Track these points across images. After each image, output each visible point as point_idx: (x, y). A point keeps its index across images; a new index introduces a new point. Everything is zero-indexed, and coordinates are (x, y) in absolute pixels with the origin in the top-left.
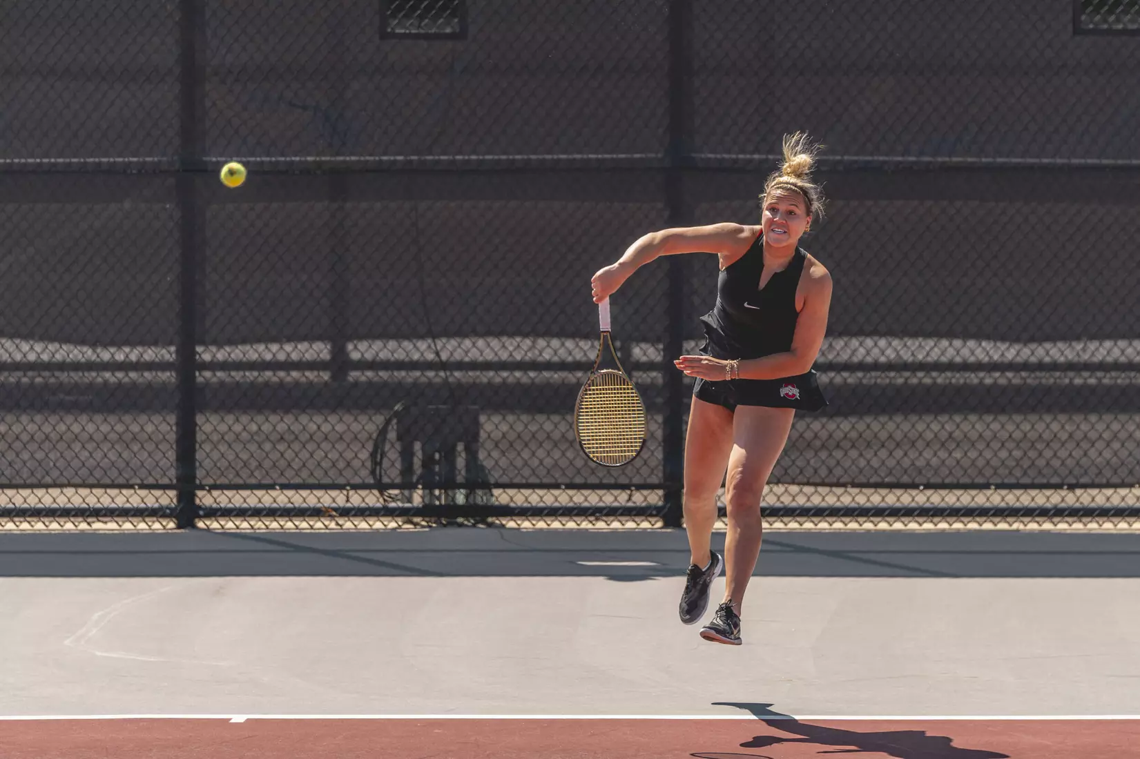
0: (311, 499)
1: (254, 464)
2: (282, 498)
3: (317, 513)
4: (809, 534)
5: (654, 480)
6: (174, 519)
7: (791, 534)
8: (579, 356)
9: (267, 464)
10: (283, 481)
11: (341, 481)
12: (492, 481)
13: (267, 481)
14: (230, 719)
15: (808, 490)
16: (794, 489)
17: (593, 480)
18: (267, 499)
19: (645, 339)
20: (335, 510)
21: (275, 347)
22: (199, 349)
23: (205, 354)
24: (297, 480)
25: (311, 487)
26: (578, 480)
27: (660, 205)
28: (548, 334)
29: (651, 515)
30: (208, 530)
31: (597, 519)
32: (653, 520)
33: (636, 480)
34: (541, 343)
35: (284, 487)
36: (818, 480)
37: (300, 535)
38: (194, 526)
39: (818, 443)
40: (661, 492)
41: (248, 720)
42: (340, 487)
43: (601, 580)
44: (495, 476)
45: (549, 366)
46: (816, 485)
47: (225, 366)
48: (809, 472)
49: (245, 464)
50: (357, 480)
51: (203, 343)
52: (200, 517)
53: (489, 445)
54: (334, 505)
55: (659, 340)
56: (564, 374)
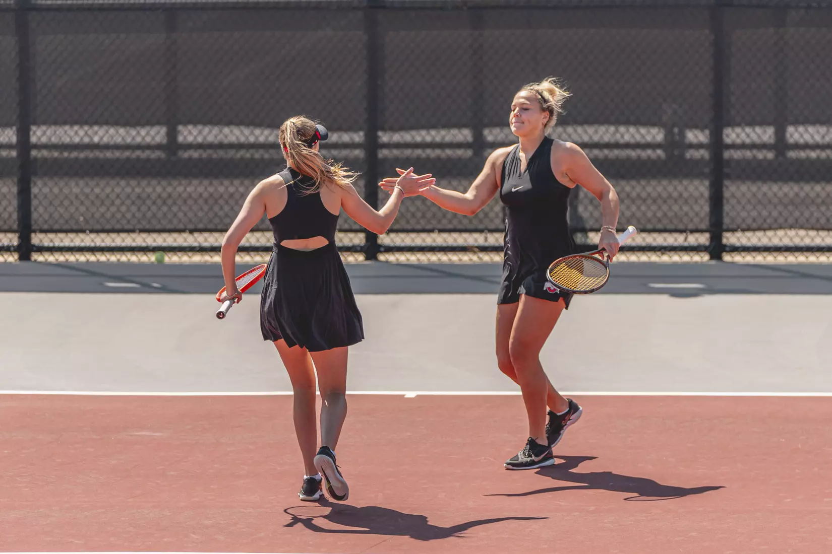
0: (460, 239)
1: (419, 215)
2: (439, 239)
3: (464, 249)
4: (812, 265)
5: (703, 226)
6: (364, 254)
7: (800, 265)
8: (649, 138)
9: (429, 215)
10: (440, 227)
11: (481, 227)
12: (588, 226)
13: (429, 227)
14: (405, 395)
15: (812, 233)
16: (802, 232)
17: (660, 226)
18: (428, 239)
19: (696, 127)
20: (477, 247)
21: (433, 132)
22: (380, 133)
23: (384, 137)
24: (450, 227)
25: (460, 231)
26: (649, 226)
27: (707, 32)
28: (627, 123)
29: (701, 251)
30: (387, 262)
31: (663, 254)
32: (702, 254)
33: (691, 226)
34: (622, 129)
35: (441, 231)
36: (818, 226)
37: (452, 265)
38: (376, 258)
39: (819, 201)
40: (707, 235)
41: (418, 396)
42: (481, 231)
43: (665, 298)
44: (590, 224)
45: (627, 146)
46: (818, 230)
47: (398, 146)
48: (813, 221)
49: (413, 215)
50: (492, 227)
51: (384, 129)
52: (381, 252)
53: (586, 201)
54: (476, 244)
55: (706, 127)
56: (639, 151)
